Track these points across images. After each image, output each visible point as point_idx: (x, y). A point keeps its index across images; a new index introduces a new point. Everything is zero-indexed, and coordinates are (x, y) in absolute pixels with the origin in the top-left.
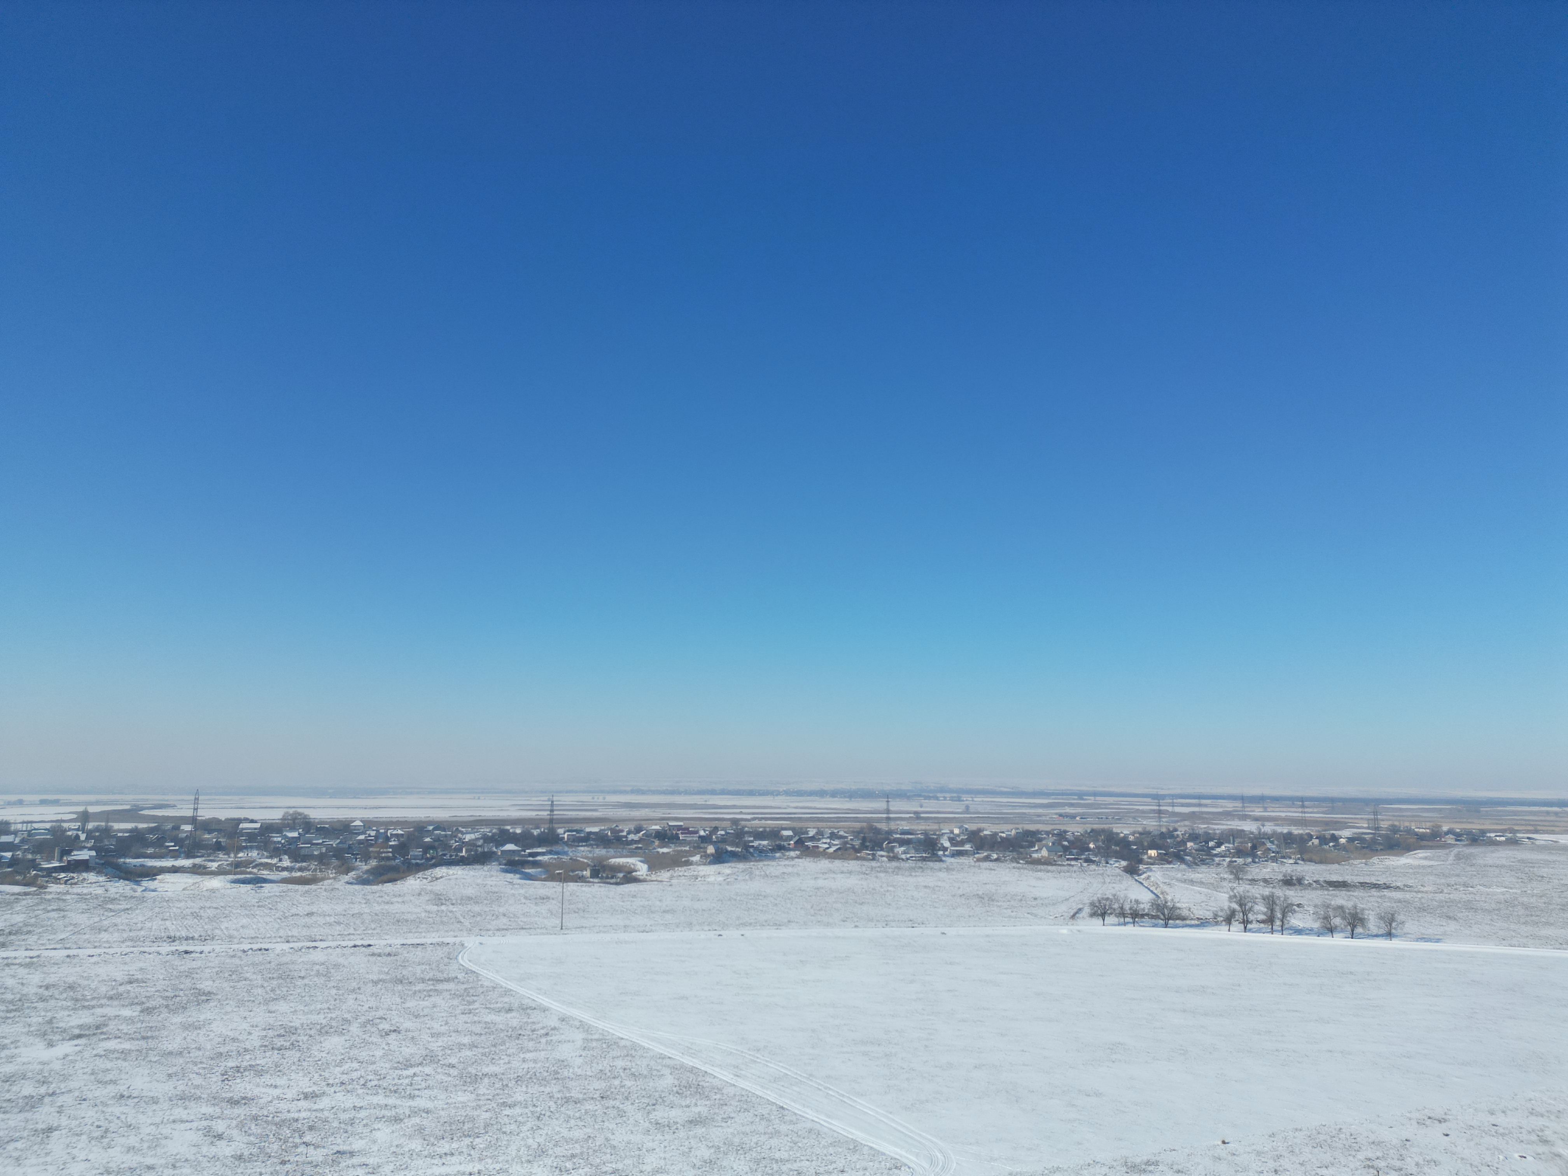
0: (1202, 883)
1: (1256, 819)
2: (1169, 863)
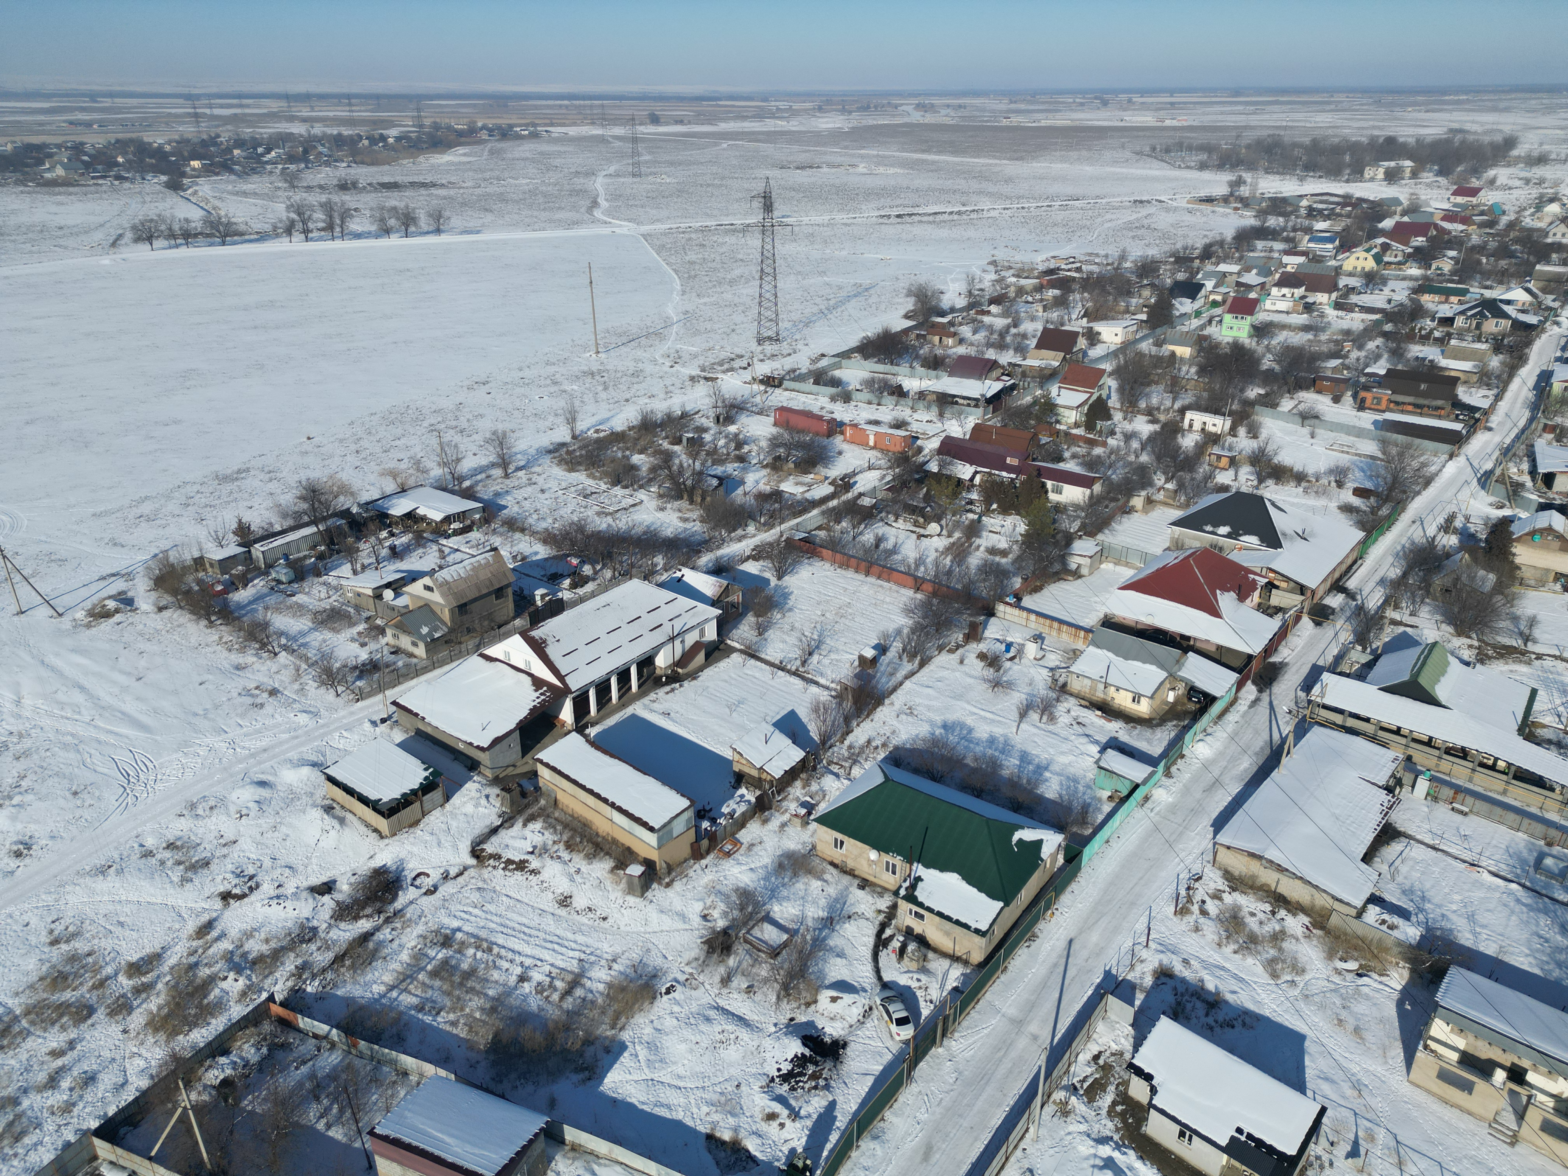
0: (256, 194)
1: (304, 120)
2: (217, 174)
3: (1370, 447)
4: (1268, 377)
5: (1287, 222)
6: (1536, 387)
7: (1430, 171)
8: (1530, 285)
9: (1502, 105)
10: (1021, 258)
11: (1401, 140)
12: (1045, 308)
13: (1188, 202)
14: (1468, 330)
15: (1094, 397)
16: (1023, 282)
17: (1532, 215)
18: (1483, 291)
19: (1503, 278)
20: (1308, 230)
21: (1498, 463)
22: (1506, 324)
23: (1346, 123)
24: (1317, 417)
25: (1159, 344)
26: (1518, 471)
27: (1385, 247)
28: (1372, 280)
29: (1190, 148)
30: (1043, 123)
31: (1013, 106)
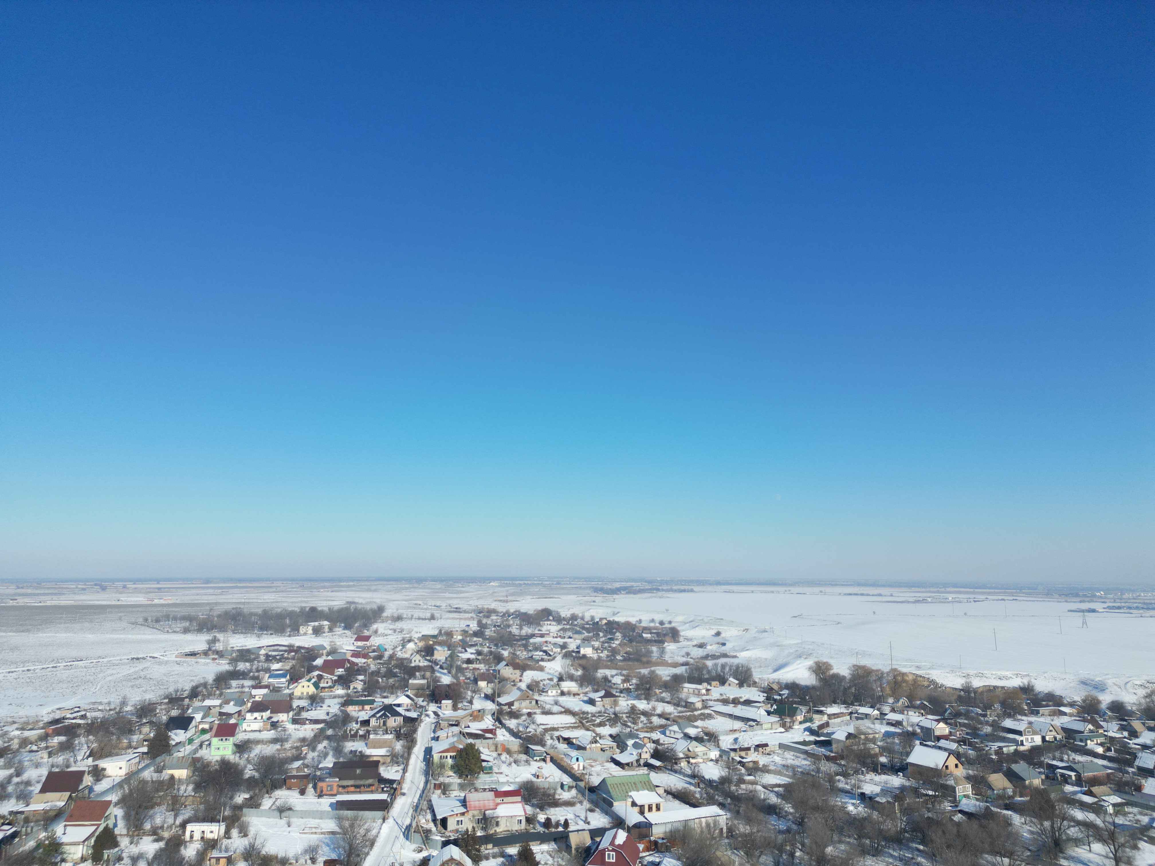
3: (331, 825)
4: (251, 784)
5: (252, 665)
6: (425, 759)
7: (340, 627)
8: (409, 693)
9: (373, 588)
10: (24, 713)
11: (320, 609)
12: (50, 755)
13: (176, 657)
14: (379, 727)
15: (101, 828)
16: (27, 734)
17: (401, 650)
18: (383, 700)
19: (393, 690)
20: (268, 670)
21: (413, 818)
22: (400, 719)
23: (284, 599)
24: (290, 809)
25: (159, 771)
26: (425, 821)
27: (320, 677)
28: (314, 700)
29: (175, 619)
30: (48, 603)
31: (20, 591)
